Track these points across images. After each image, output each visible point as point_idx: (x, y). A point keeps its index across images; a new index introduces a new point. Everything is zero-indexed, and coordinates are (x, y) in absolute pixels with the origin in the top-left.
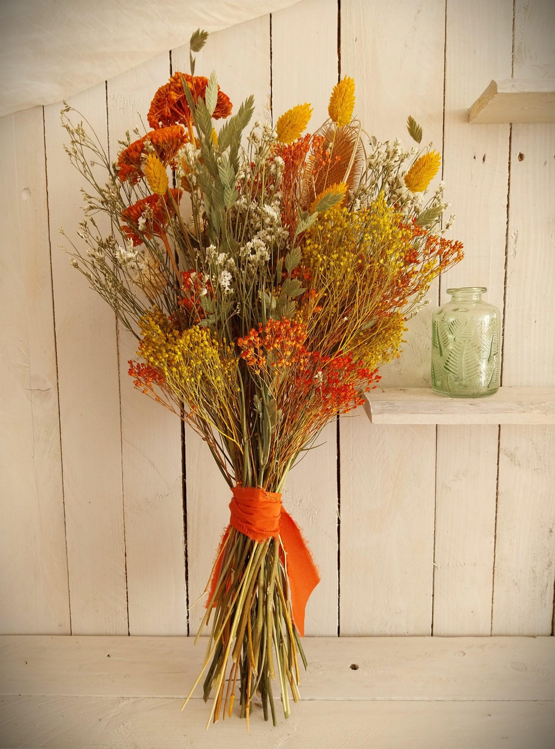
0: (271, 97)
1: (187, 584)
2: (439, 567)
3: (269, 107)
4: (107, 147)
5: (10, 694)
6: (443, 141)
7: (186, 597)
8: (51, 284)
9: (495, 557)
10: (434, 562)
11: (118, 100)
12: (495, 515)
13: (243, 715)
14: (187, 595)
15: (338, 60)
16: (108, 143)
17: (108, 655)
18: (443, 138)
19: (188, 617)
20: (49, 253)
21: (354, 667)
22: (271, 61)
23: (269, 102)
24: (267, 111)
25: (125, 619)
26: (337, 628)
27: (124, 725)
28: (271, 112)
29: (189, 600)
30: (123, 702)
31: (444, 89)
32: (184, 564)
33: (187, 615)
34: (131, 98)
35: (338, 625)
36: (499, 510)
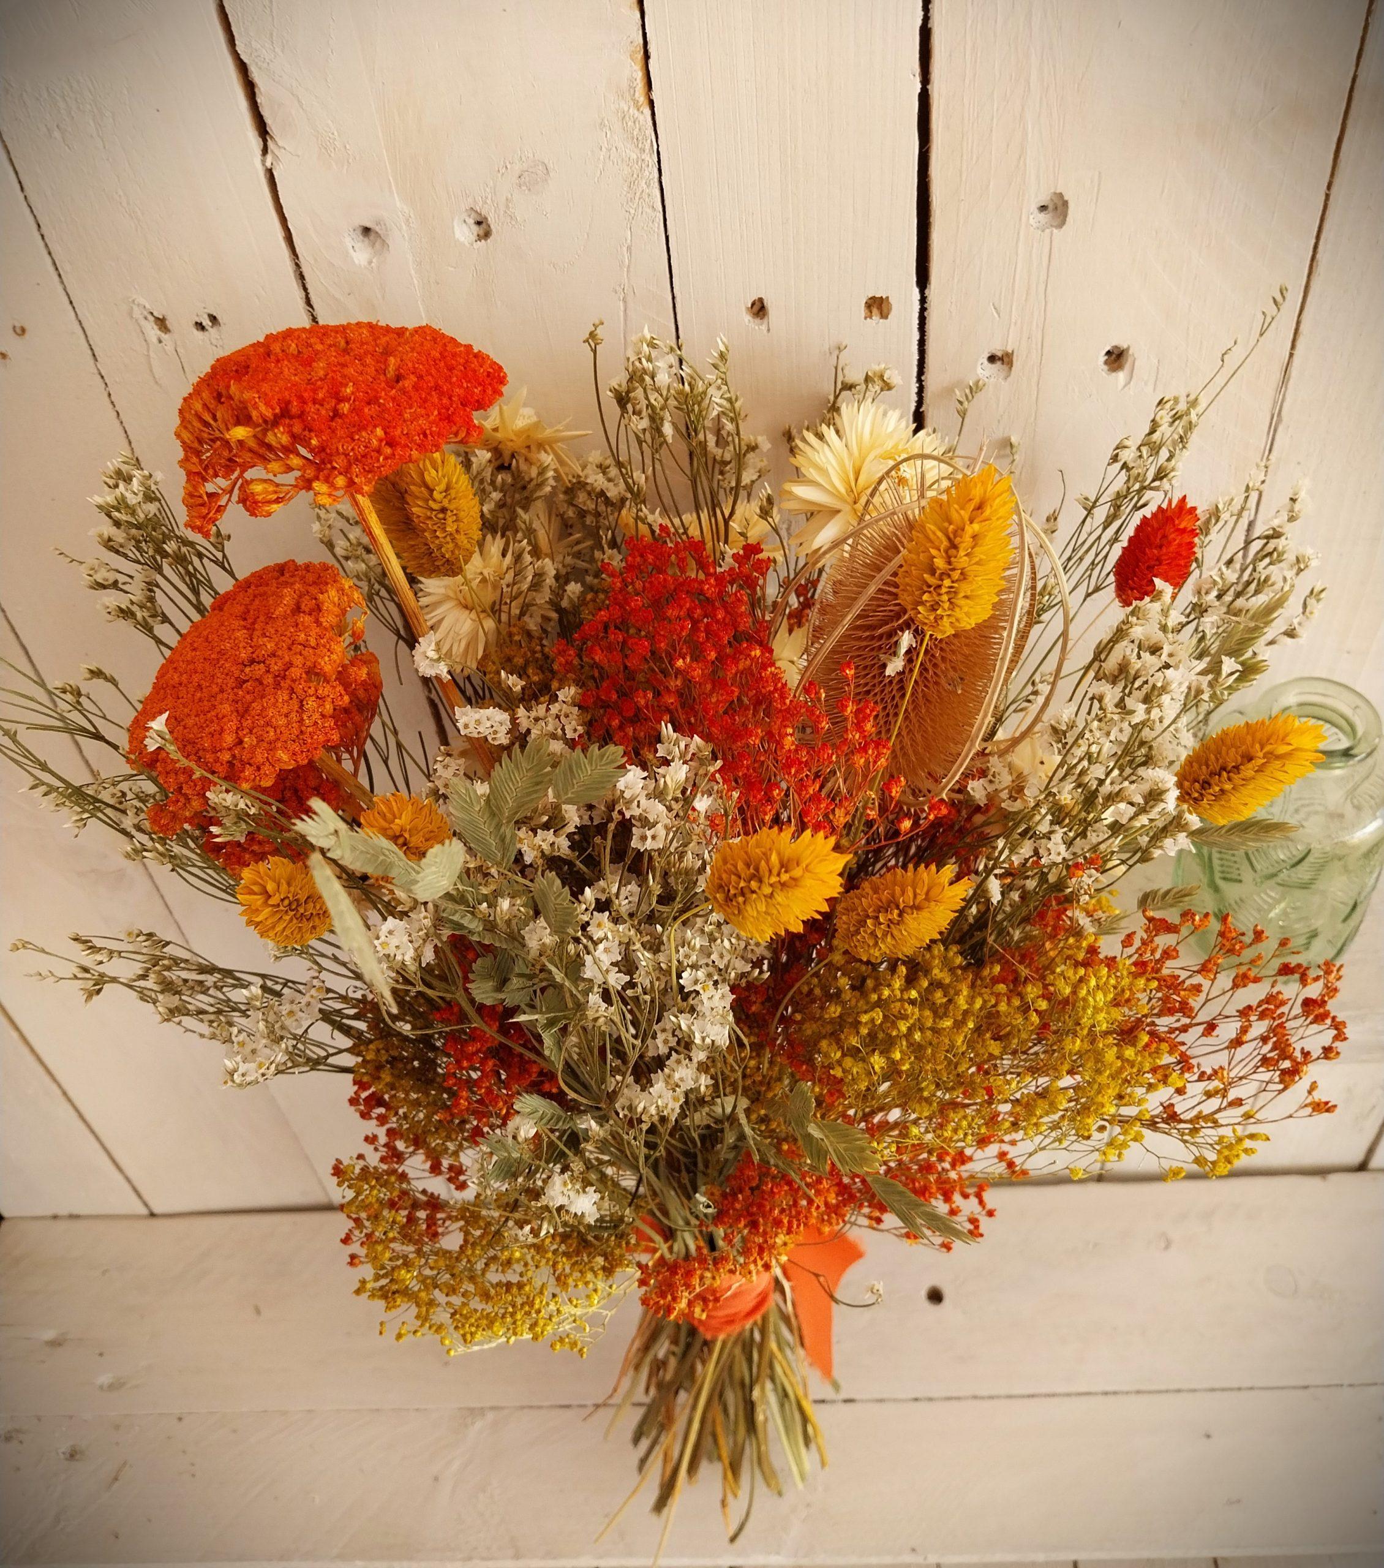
0: (647, 56)
3: (642, 99)
4: (52, 269)
6: (1327, 196)
16: (49, 254)
21: (935, 1296)
23: (639, 75)
24: (633, 111)
28: (648, 112)
30: (473, 1423)
34: (76, 87)
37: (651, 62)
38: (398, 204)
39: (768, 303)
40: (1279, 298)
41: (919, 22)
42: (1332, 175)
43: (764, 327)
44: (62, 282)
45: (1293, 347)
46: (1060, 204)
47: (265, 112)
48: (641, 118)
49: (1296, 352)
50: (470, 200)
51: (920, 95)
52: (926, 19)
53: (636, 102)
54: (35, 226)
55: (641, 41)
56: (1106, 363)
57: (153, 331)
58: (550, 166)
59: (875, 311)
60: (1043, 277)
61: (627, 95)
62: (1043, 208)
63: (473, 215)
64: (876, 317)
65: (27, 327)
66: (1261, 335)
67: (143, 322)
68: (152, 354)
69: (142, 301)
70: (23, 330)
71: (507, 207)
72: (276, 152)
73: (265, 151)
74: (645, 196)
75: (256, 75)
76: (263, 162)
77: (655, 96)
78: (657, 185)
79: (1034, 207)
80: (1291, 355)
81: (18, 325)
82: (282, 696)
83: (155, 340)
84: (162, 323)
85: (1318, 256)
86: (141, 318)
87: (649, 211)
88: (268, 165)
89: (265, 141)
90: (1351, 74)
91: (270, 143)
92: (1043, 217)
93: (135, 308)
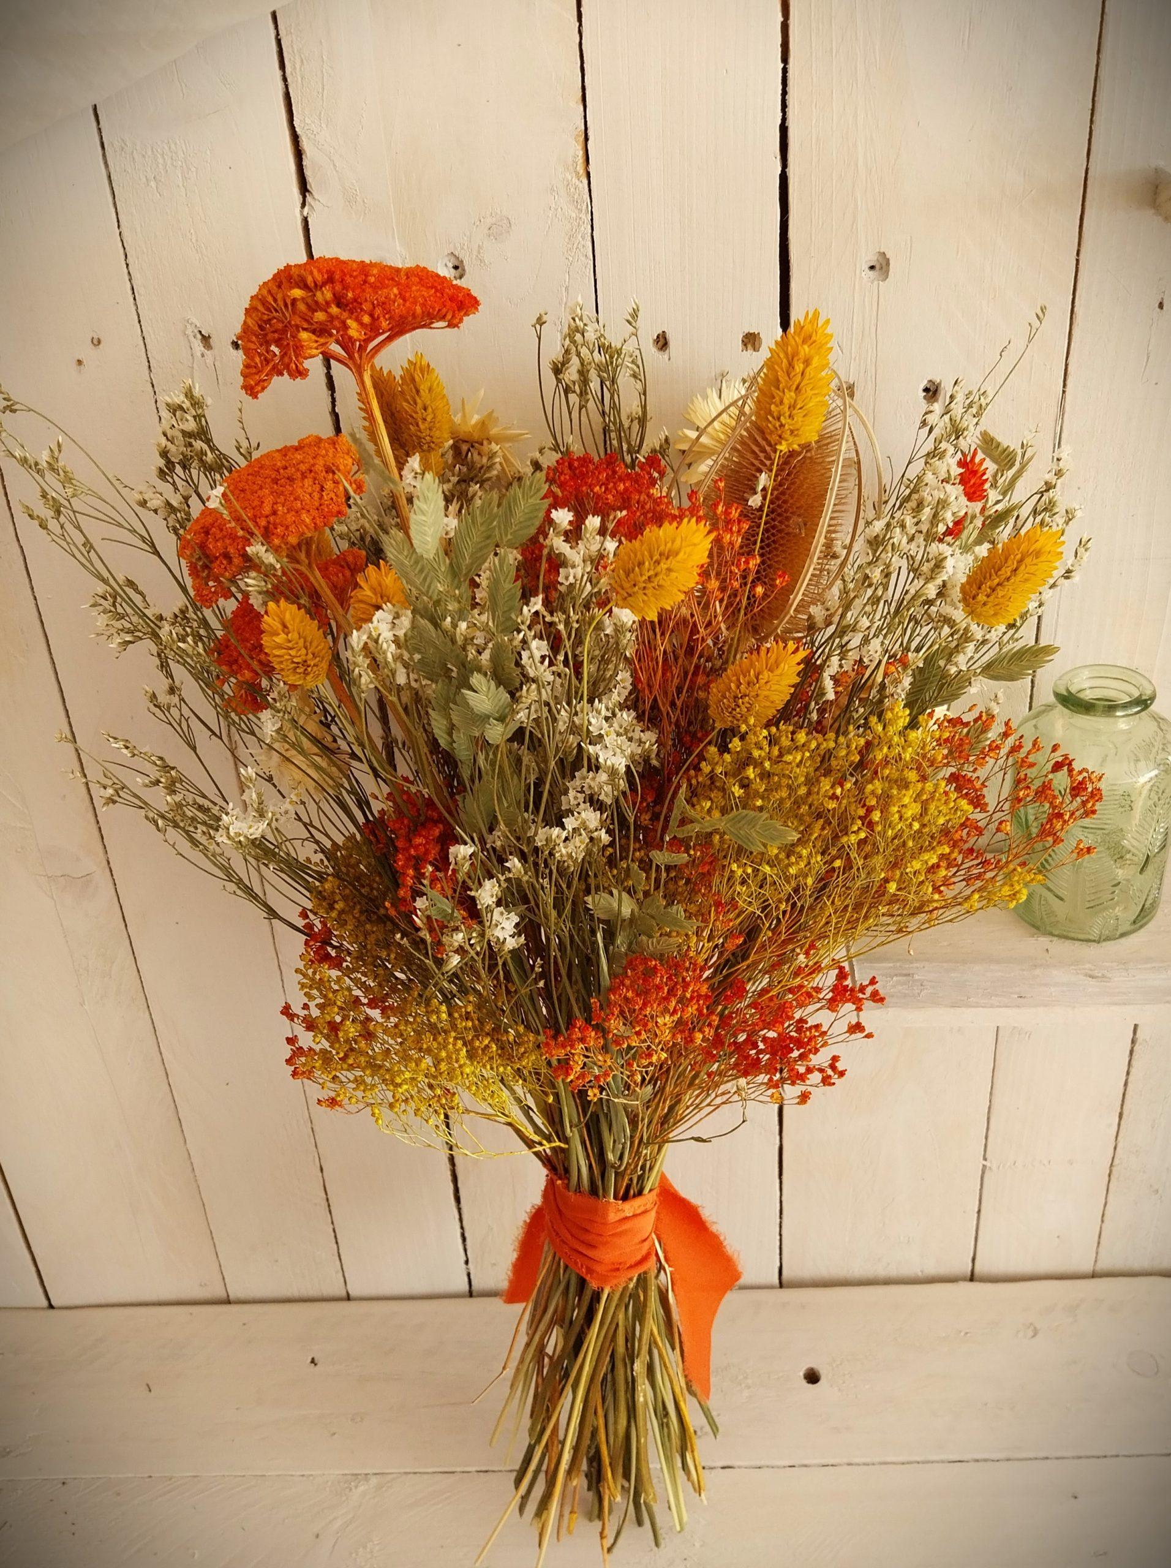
0: (586, 139)
1: (459, 1210)
2: (994, 1167)
3: (582, 171)
4: (130, 292)
5: (130, 1475)
6: (1078, 261)
7: (459, 1231)
8: (44, 645)
9: (1115, 1148)
10: (985, 1159)
11: (136, 156)
12: (1124, 1079)
13: (596, 1512)
14: (462, 1228)
15: (780, 19)
16: (130, 280)
17: (313, 1361)
18: (1078, 254)
19: (467, 1262)
20: (25, 572)
22: (580, 25)
23: (581, 153)
24: (575, 180)
25: (337, 1272)
26: (777, 1271)
27: (365, 1547)
28: (585, 182)
29: (466, 1235)
30: (356, 1487)
31: (1093, 110)
32: (449, 1178)
33: (464, 1258)
34: (173, 146)
35: (778, 1264)
36: (1133, 1071)
37: (589, 142)
38: (398, 248)
39: (669, 336)
40: (1040, 314)
41: (779, 122)
42: (1079, 244)
43: (666, 357)
44: (136, 304)
45: (1065, 386)
46: (884, 264)
47: (308, 173)
48: (580, 185)
49: (1067, 390)
50: (451, 246)
51: (781, 176)
52: (784, 119)
53: (577, 173)
54: (123, 257)
55: (583, 128)
56: (925, 397)
57: (198, 346)
58: (513, 221)
59: (749, 346)
60: (874, 322)
61: (571, 168)
62: (872, 268)
63: (452, 259)
64: (750, 351)
65: (102, 339)
66: (1029, 342)
67: (192, 339)
68: (195, 366)
69: (195, 321)
70: (99, 342)
71: (479, 252)
72: (312, 203)
73: (303, 205)
74: (580, 246)
75: (305, 144)
76: (301, 212)
77: (591, 169)
78: (590, 238)
79: (866, 267)
80: (1064, 392)
81: (96, 337)
82: (308, 482)
83: (199, 354)
84: (206, 339)
85: (1076, 309)
86: (191, 335)
87: (583, 259)
88: (305, 214)
89: (304, 197)
90: (1085, 167)
91: (309, 198)
92: (871, 273)
93: (189, 326)
